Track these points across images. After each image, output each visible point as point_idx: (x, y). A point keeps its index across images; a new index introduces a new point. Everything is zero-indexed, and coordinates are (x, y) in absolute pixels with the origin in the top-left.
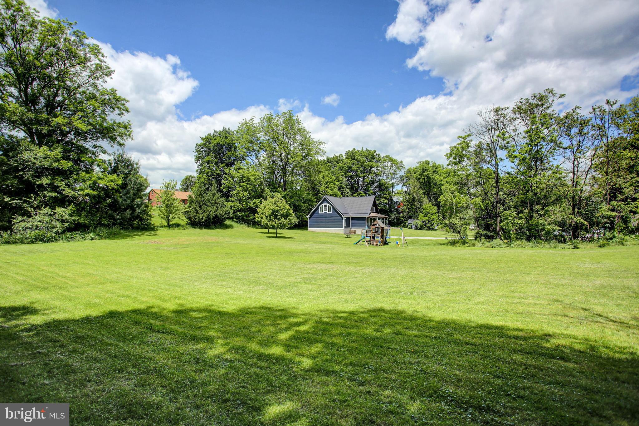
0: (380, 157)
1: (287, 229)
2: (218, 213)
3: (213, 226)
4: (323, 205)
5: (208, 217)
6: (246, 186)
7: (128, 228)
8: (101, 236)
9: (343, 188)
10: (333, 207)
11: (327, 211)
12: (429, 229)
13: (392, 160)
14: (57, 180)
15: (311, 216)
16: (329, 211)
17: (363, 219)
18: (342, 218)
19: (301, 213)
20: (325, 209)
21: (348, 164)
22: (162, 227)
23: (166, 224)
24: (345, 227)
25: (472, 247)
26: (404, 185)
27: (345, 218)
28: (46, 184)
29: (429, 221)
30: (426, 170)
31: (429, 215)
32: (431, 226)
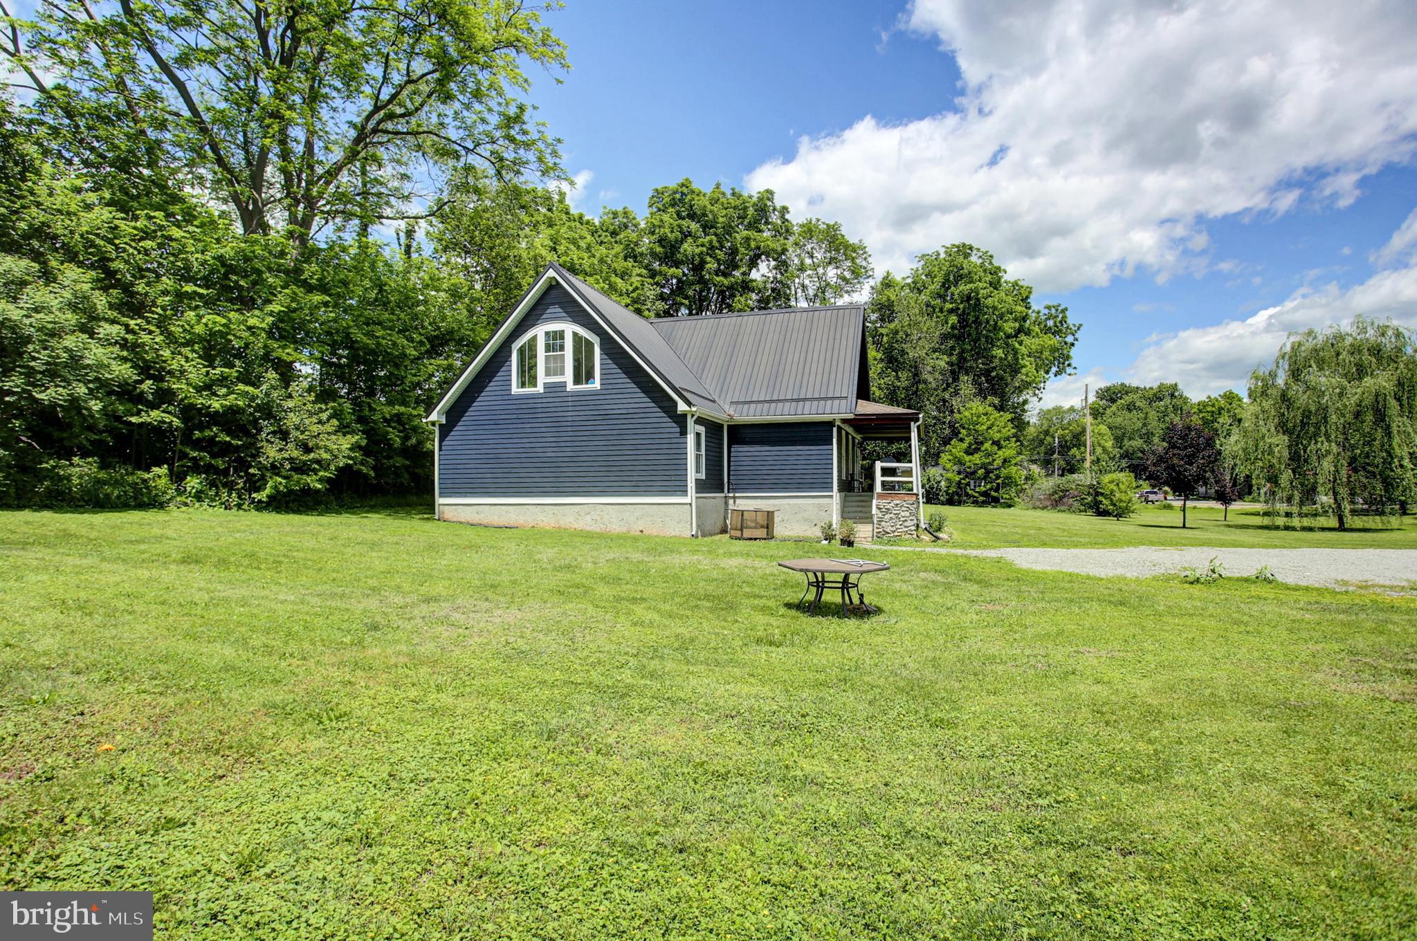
1: (260, 506)
4: (539, 332)
10: (606, 341)
11: (569, 377)
12: (990, 500)
15: (455, 413)
16: (582, 373)
17: (815, 433)
18: (681, 420)
20: (550, 363)
24: (701, 486)
27: (700, 421)
29: (988, 472)
30: (959, 278)
31: (987, 445)
32: (997, 490)
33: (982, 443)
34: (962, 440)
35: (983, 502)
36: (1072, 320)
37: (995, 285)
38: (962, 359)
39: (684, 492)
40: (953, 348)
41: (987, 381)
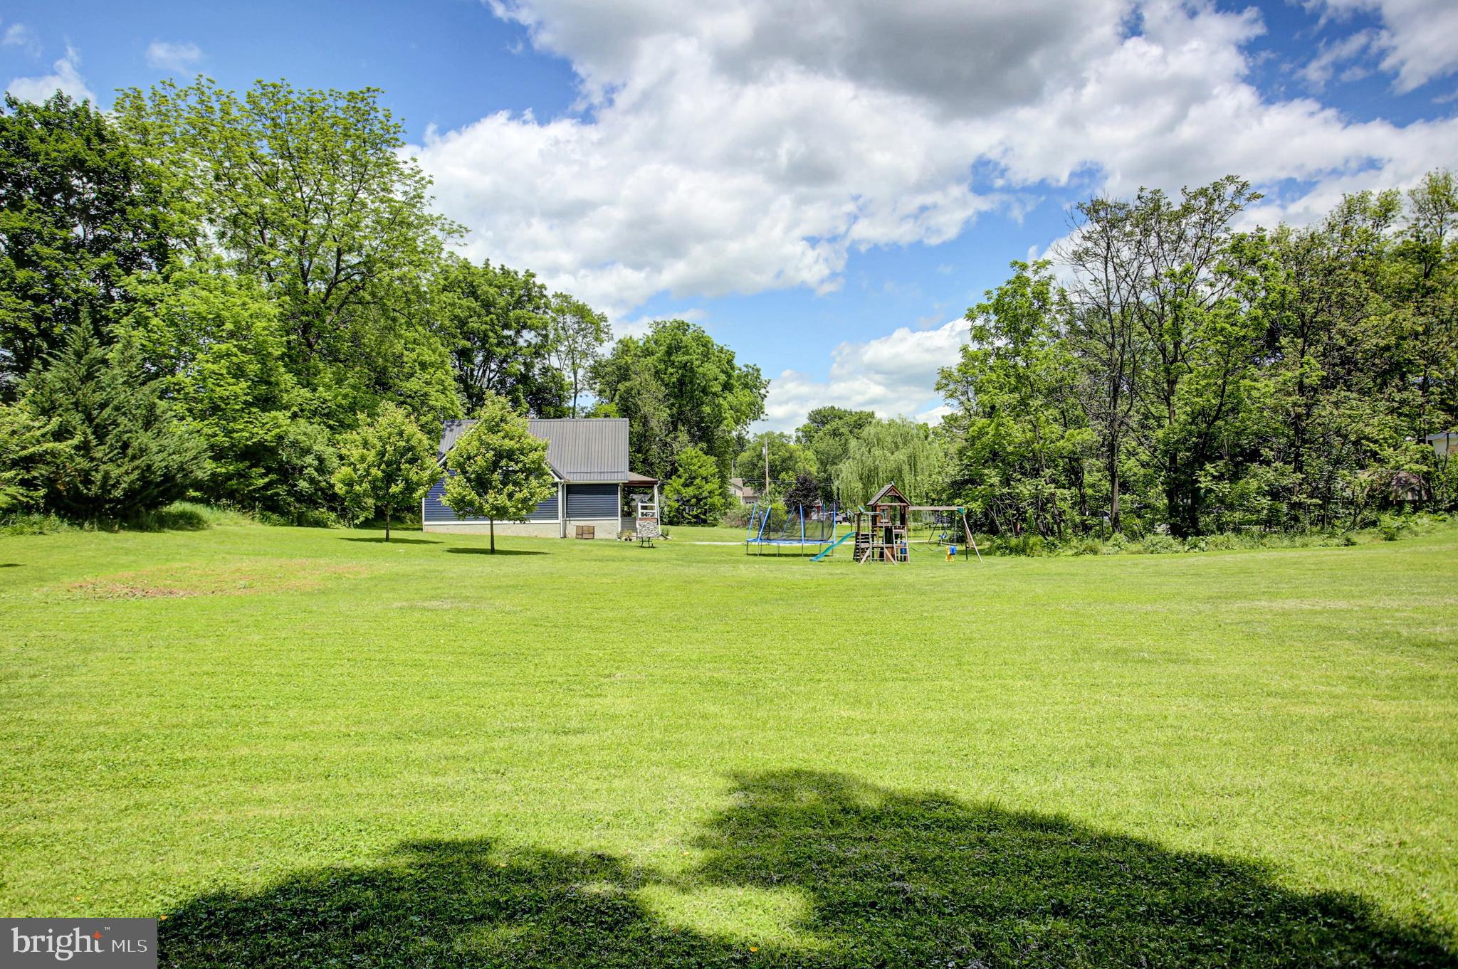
12: (700, 521)
17: (609, 489)
24: (565, 515)
25: (1090, 557)
29: (699, 500)
30: (678, 348)
31: (698, 481)
32: (705, 514)
33: (694, 478)
34: (679, 477)
35: (695, 523)
36: (764, 377)
37: (706, 356)
38: (680, 413)
39: (557, 518)
40: (673, 405)
41: (699, 430)
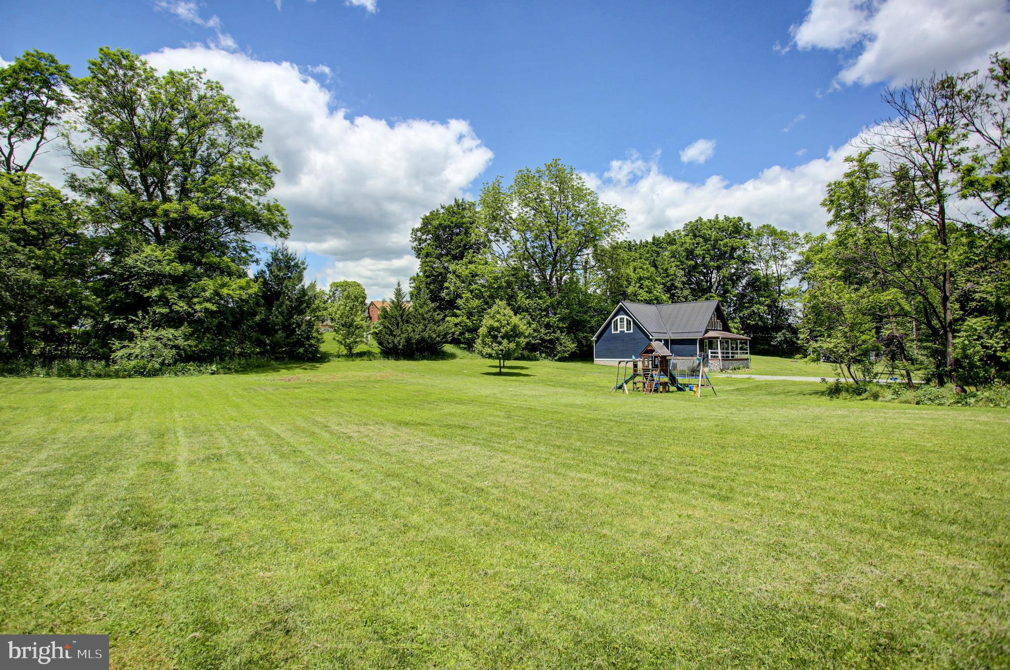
0: (750, 229)
1: (556, 360)
2: (426, 335)
3: (417, 355)
4: (618, 318)
5: (409, 340)
6: (479, 290)
7: (284, 359)
8: (229, 369)
9: (676, 288)
10: (634, 322)
11: (625, 329)
13: (773, 233)
14: (169, 291)
15: (599, 337)
16: (628, 329)
17: (692, 342)
18: (651, 340)
19: (586, 333)
20: (621, 326)
21: (687, 246)
22: (339, 356)
23: (345, 352)
26: (804, 279)
28: (156, 296)
